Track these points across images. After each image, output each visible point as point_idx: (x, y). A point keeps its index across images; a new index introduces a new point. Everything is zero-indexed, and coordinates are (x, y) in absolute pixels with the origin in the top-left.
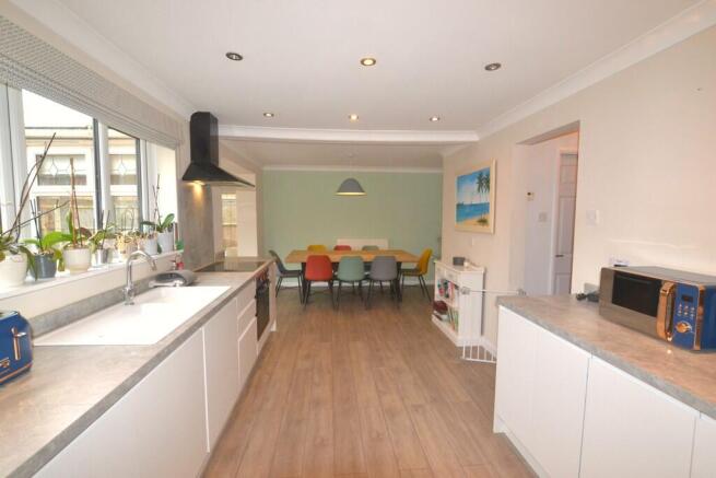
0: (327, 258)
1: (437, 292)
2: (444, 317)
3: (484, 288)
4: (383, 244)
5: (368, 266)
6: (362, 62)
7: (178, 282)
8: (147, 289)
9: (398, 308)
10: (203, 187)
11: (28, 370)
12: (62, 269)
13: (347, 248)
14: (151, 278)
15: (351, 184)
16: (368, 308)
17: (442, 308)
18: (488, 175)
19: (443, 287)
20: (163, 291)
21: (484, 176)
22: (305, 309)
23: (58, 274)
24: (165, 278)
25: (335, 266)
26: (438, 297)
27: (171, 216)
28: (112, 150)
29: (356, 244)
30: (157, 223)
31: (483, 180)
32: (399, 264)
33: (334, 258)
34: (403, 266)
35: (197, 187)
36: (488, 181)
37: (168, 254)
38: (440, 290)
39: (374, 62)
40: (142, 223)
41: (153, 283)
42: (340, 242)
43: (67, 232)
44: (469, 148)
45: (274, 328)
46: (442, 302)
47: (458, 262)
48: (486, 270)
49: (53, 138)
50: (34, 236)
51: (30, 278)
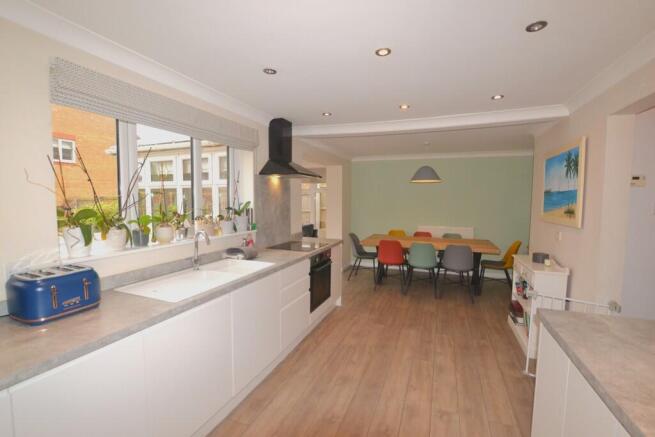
0: (398, 244)
1: (514, 290)
2: (520, 320)
3: (568, 295)
4: (467, 233)
5: (441, 254)
6: (377, 53)
7: (241, 256)
8: (221, 259)
9: (473, 302)
10: (280, 179)
11: (96, 306)
12: (154, 240)
13: (428, 235)
14: (223, 251)
15: (427, 172)
16: (440, 297)
17: (518, 310)
18: (577, 156)
19: (521, 285)
20: (229, 261)
21: (573, 157)
22: (375, 289)
23: (150, 243)
24: (233, 251)
25: (406, 251)
26: (515, 296)
27: (249, 203)
28: (204, 155)
29: (437, 231)
30: (237, 208)
31: (572, 163)
32: (477, 256)
33: (405, 244)
34: (484, 258)
35: (275, 179)
36: (576, 164)
37: (242, 233)
38: (518, 288)
39: (389, 51)
40: (229, 208)
41: (225, 255)
42: (422, 229)
43: (158, 215)
44: (559, 124)
45: (339, 303)
46: (518, 303)
47: (539, 258)
48: (571, 272)
49: (150, 151)
50: (134, 217)
51: (129, 245)
